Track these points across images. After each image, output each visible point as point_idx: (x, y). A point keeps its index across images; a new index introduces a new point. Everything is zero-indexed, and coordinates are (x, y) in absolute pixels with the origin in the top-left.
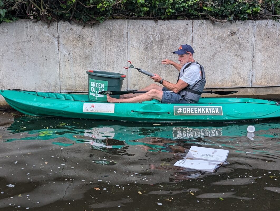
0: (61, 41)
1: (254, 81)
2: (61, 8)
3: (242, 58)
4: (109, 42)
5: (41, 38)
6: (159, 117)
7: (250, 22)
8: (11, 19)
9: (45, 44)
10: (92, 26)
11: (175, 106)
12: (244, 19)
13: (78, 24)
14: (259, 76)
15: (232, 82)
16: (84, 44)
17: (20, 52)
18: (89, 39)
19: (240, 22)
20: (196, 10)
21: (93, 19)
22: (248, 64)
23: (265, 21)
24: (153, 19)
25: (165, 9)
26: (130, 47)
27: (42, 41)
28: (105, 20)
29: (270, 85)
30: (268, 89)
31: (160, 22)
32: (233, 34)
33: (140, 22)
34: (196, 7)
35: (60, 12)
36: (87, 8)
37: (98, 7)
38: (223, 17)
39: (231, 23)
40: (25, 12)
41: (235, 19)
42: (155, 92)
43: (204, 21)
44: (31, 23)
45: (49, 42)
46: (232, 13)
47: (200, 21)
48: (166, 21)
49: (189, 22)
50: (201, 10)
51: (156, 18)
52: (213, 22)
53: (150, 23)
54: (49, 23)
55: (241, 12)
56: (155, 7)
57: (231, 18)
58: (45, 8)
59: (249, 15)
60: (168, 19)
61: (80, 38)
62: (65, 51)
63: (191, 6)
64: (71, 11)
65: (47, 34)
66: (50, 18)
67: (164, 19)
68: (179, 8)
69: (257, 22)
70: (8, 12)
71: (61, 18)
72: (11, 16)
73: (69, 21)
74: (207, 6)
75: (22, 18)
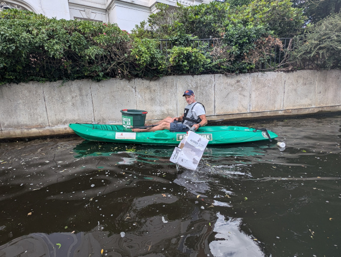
0: (137, 90)
1: (251, 109)
2: (136, 70)
3: (244, 96)
4: (165, 90)
5: (125, 89)
6: (167, 142)
7: (248, 74)
8: (106, 78)
9: (127, 92)
10: (155, 80)
11: (178, 134)
12: (245, 73)
13: (147, 79)
14: (254, 106)
15: (238, 110)
16: (150, 91)
17: (113, 97)
18: (153, 88)
19: (242, 74)
20: (216, 68)
21: (156, 76)
22: (247, 99)
23: (257, 73)
24: (191, 75)
25: (198, 69)
26: (178, 91)
27: (126, 90)
28: (163, 76)
29: (260, 111)
30: (259, 113)
31: (195, 76)
32: (238, 81)
33: (184, 77)
34: (217, 66)
35: (135, 73)
36: (152, 70)
37: (159, 68)
38: (233, 72)
39: (237, 75)
40: (115, 73)
41: (239, 73)
42: (165, 124)
43: (221, 75)
44: (119, 80)
45: (129, 91)
46: (238, 69)
47: (219, 75)
48: (199, 76)
49: (213, 75)
50: (219, 68)
51: (193, 74)
52: (226, 75)
53: (189, 77)
54: (129, 79)
55: (243, 68)
56: (192, 67)
57: (237, 72)
58: (126, 70)
59: (248, 70)
60: (200, 75)
61: (148, 88)
62: (139, 96)
63: (214, 66)
64: (142, 72)
65: (128, 86)
66: (130, 77)
67: (198, 74)
68: (207, 67)
69: (252, 74)
70: (105, 74)
71: (137, 76)
72: (106, 76)
73: (141, 77)
74: (223, 65)
75: (113, 77)
